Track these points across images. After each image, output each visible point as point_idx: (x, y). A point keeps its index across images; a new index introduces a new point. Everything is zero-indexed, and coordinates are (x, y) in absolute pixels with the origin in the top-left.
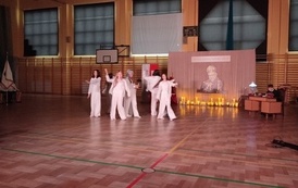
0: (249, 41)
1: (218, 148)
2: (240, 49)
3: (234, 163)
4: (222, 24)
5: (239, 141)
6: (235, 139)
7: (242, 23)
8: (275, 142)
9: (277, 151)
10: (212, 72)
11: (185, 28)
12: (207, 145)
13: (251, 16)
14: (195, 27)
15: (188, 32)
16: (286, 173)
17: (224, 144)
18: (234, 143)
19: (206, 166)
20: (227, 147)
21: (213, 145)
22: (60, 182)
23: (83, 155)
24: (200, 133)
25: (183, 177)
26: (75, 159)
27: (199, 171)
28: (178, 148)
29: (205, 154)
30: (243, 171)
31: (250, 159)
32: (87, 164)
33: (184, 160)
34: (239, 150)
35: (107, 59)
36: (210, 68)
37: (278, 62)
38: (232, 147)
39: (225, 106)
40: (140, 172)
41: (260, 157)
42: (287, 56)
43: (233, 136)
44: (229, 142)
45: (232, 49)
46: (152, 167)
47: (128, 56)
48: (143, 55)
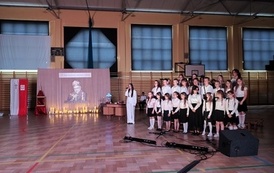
0: (105, 62)
1: (84, 149)
2: (98, 67)
3: (97, 161)
4: (84, 48)
5: (100, 141)
6: (97, 140)
7: (99, 48)
8: (126, 138)
9: (128, 145)
10: (77, 86)
11: (52, 49)
12: (74, 148)
13: (105, 43)
14: (62, 49)
15: (55, 52)
16: (135, 162)
17: (88, 145)
18: (96, 143)
19: (74, 168)
20: (91, 147)
21: (80, 147)
24: (68, 138)
28: (48, 156)
29: (72, 156)
30: (105, 166)
31: (109, 155)
33: (53, 166)
34: (101, 148)
36: (75, 83)
37: (125, 78)
38: (95, 147)
39: (88, 113)
41: (116, 152)
42: (131, 74)
43: (96, 137)
44: (92, 143)
45: (92, 67)
48: (11, 71)
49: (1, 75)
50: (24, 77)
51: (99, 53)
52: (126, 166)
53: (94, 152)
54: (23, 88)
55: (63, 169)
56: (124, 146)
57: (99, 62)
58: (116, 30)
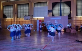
0: (66, 14)
3: (66, 47)
5: (66, 41)
8: (76, 41)
9: (77, 43)
11: (48, 10)
12: (58, 42)
14: (51, 10)
15: (49, 11)
17: (62, 42)
19: (59, 48)
20: (63, 42)
23: (22, 46)
26: (20, 47)
27: (57, 49)
28: (49, 43)
29: (57, 44)
30: (70, 49)
31: (70, 46)
32: (24, 48)
33: (52, 47)
35: (27, 19)
38: (65, 42)
40: (40, 50)
41: (73, 45)
43: (64, 39)
44: (63, 41)
46: (43, 49)
47: (33, 18)
48: (37, 18)
49: (34, 19)
50: (40, 19)
51: (64, 10)
52: (78, 50)
53: (65, 44)
54: (40, 22)
55: (55, 48)
56: (75, 43)
57: (64, 13)
58: (70, 2)
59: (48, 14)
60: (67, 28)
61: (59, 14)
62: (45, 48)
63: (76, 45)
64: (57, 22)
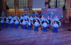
3: (60, 34)
5: (60, 29)
14: (48, 2)
15: (46, 3)
19: (53, 35)
22: (19, 39)
25: (48, 38)
30: (63, 36)
35: (26, 10)
40: (38, 36)
41: (66, 33)
45: (57, 8)
46: (40, 35)
47: (31, 9)
48: (35, 9)
49: (33, 10)
50: (38, 11)
51: (59, 2)
52: (70, 37)
54: (38, 13)
56: (68, 32)
57: (59, 5)
59: (45, 6)
60: (62, 19)
61: (55, 6)
62: (42, 35)
63: (68, 33)
64: (53, 13)
